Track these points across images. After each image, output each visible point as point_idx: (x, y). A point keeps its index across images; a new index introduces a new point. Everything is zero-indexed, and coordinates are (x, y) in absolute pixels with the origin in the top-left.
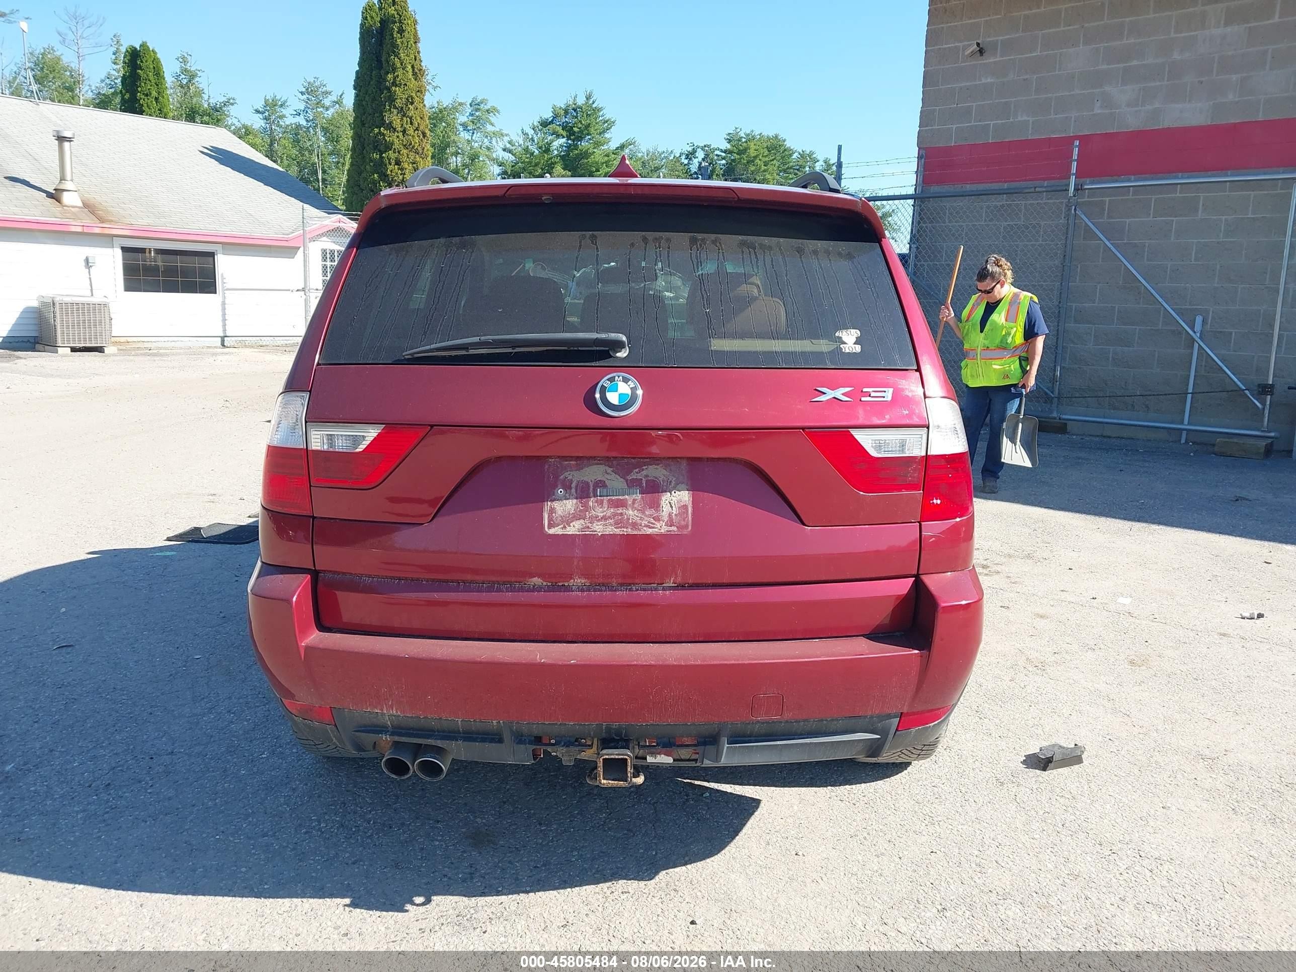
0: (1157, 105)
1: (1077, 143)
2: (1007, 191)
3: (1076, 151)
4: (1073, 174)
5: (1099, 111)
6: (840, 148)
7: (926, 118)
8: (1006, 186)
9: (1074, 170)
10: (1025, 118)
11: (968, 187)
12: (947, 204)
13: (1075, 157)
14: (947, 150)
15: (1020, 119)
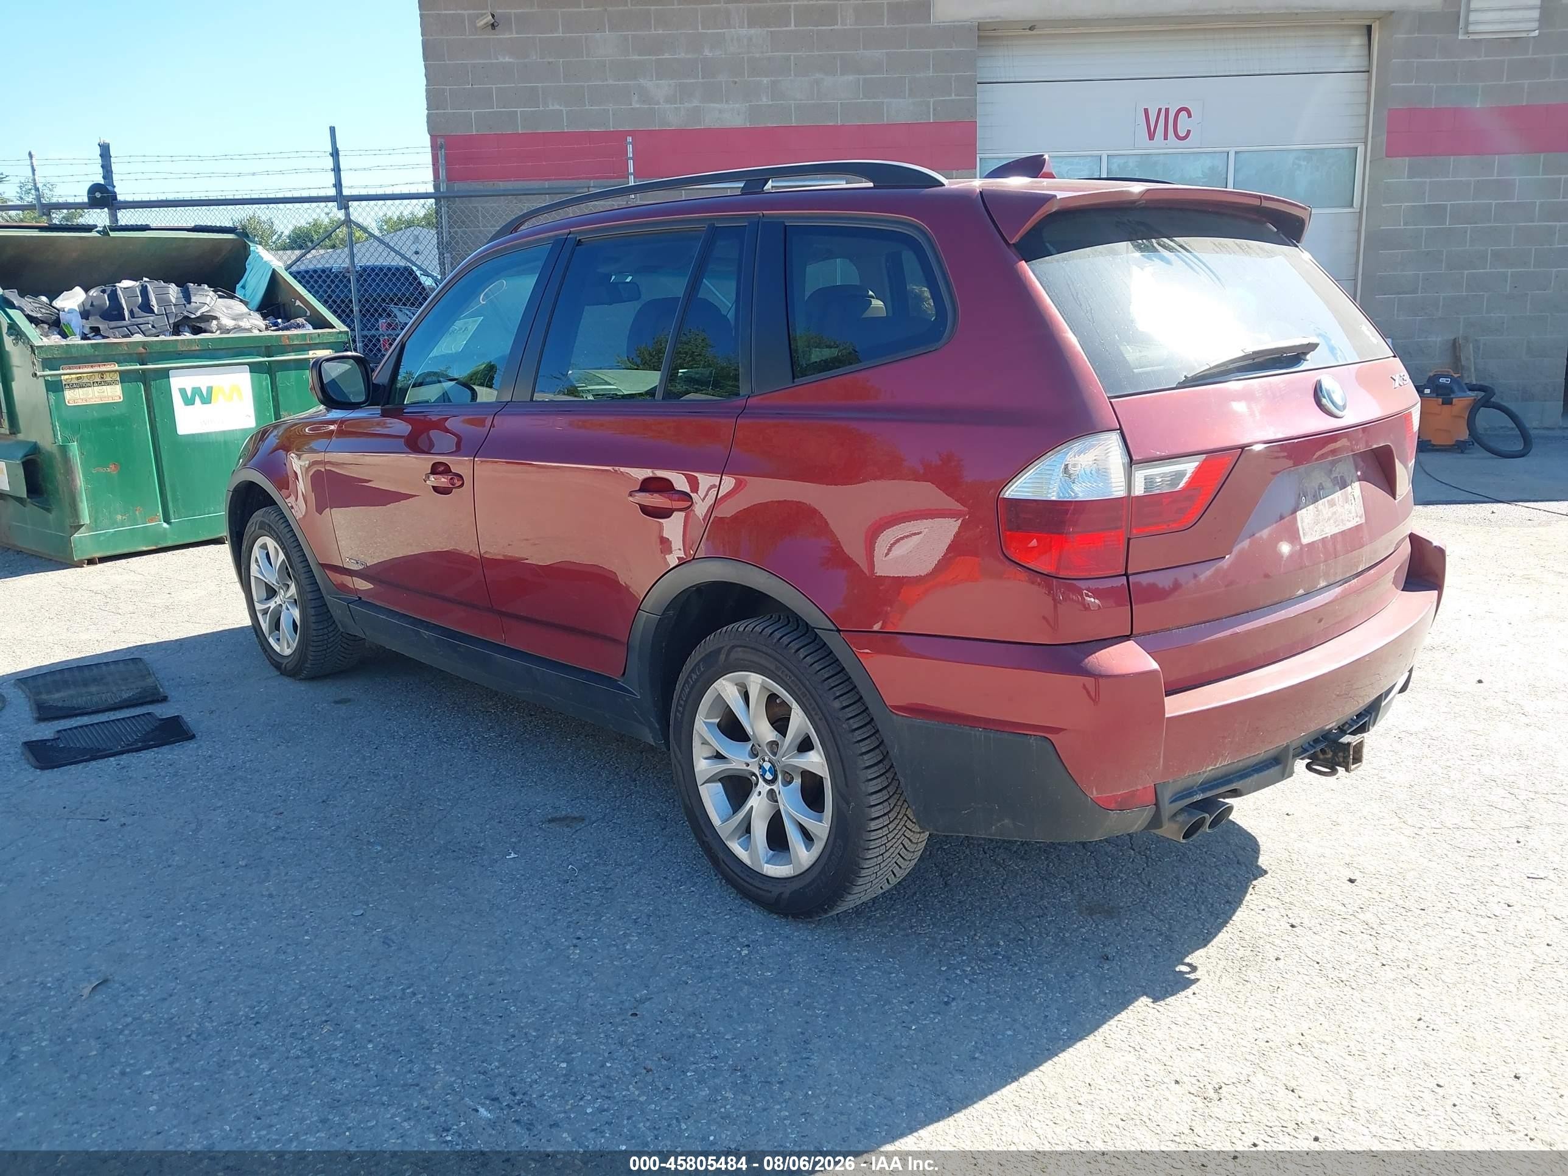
0: (695, 103)
1: (630, 139)
2: (548, 192)
3: (630, 148)
4: (631, 174)
5: (638, 106)
6: (332, 130)
7: (434, 99)
8: (547, 184)
9: (631, 170)
10: (558, 107)
11: (502, 185)
12: (478, 204)
13: (630, 155)
14: (469, 139)
15: (551, 107)
